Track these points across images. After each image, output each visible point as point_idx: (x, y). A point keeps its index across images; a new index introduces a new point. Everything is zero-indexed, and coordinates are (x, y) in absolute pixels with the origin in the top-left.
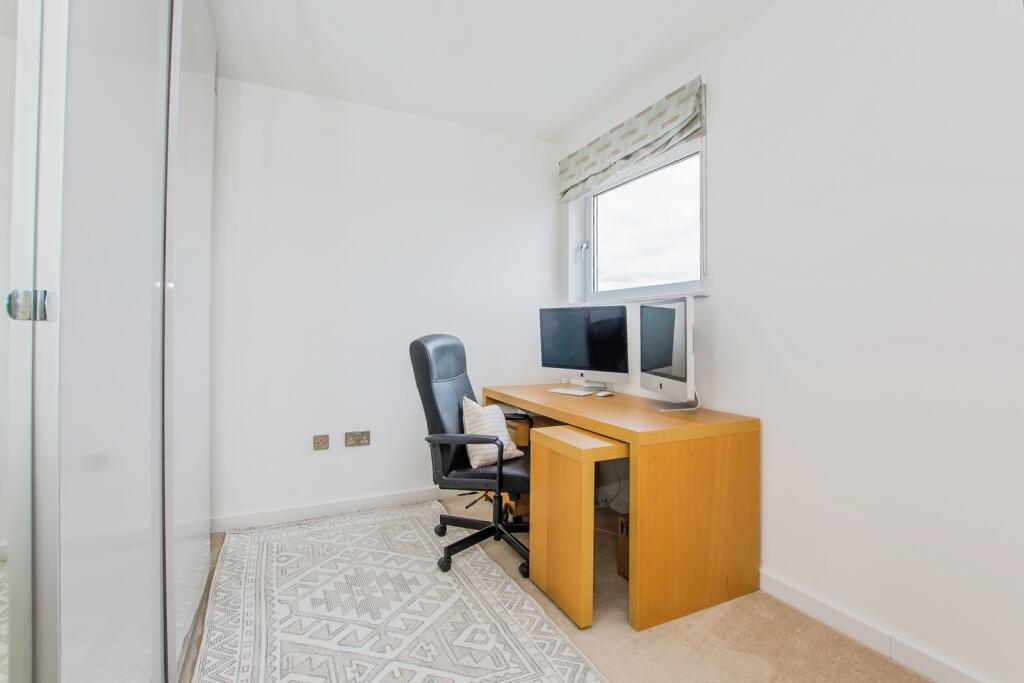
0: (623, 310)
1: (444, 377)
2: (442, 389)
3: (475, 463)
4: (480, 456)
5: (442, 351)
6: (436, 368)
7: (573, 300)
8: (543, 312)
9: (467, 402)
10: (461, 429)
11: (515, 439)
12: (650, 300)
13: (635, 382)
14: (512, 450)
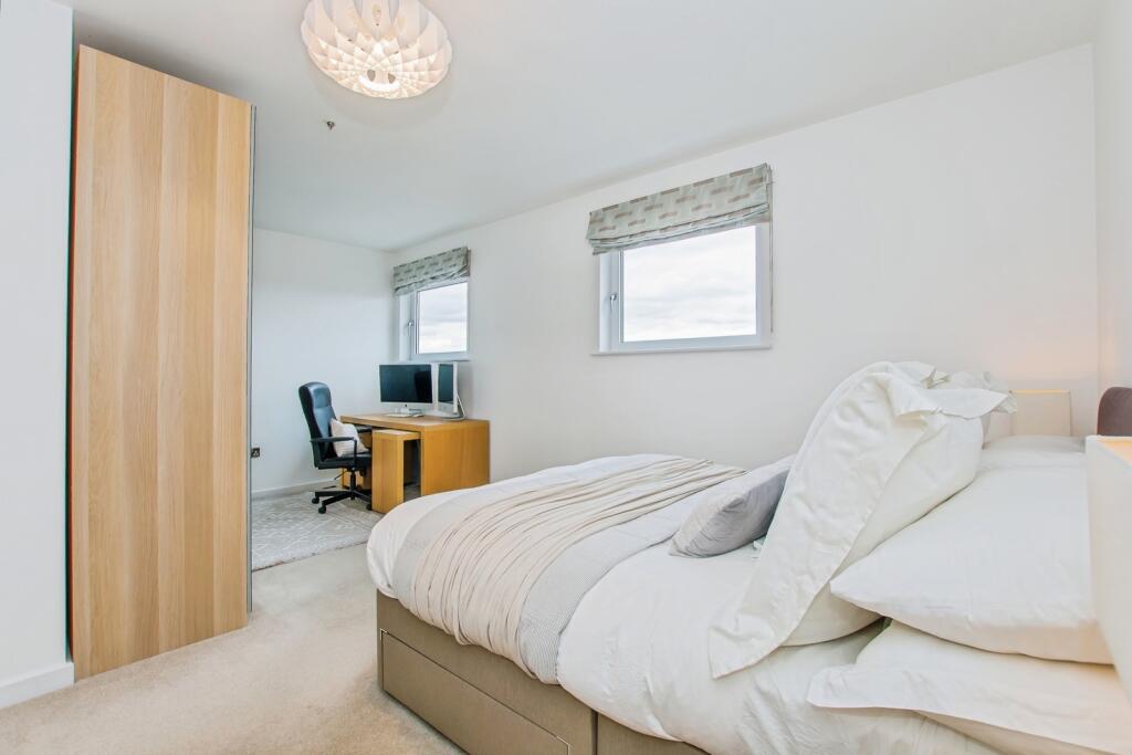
0: (429, 366)
1: (319, 407)
2: (318, 413)
3: (340, 453)
4: (342, 449)
5: (318, 391)
6: (315, 401)
7: (403, 359)
8: (382, 367)
9: (333, 422)
10: (330, 435)
11: (364, 442)
12: (444, 360)
13: (436, 408)
14: (361, 448)
